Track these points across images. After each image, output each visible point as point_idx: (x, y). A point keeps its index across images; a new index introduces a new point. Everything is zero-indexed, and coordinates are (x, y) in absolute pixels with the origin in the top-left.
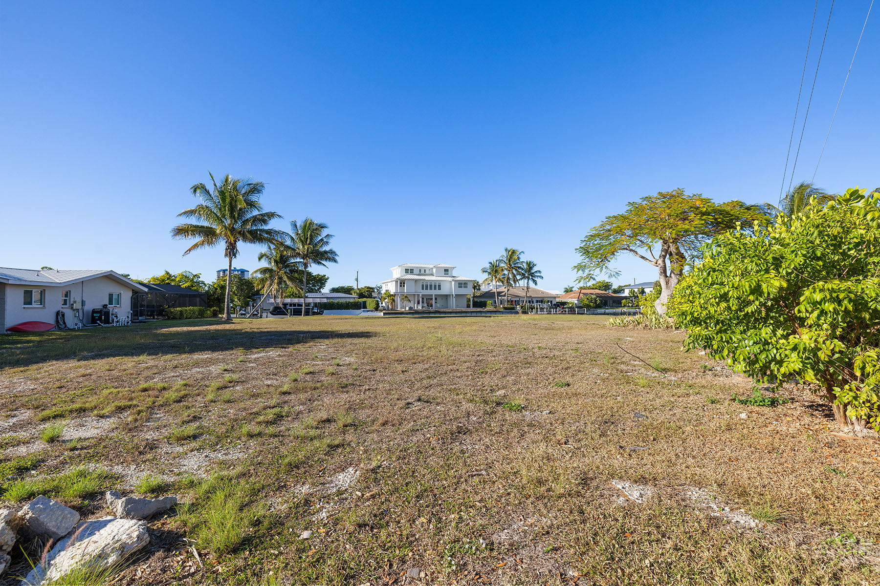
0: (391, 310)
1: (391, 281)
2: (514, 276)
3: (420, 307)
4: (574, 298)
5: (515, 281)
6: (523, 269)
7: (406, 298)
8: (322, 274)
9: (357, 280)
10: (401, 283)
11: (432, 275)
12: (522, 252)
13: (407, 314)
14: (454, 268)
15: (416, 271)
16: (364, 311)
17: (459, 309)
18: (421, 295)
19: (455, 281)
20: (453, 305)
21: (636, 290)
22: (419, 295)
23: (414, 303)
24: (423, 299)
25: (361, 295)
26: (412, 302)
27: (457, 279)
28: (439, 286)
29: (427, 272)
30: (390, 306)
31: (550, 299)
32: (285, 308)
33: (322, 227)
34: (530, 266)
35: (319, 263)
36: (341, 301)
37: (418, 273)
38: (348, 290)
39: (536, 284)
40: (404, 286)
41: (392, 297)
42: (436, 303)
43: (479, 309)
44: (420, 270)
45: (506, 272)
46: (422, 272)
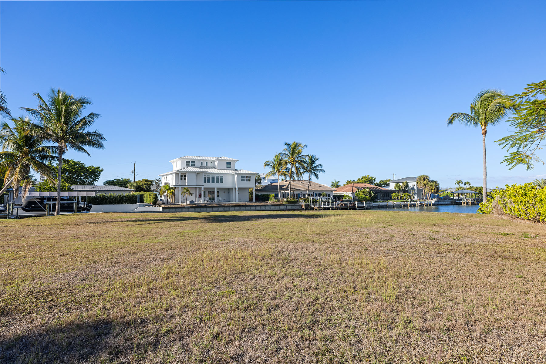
0: (171, 204)
1: (171, 174)
2: (298, 169)
3: (202, 201)
4: (349, 191)
5: (298, 175)
6: (305, 163)
7: (187, 191)
8: (96, 166)
9: (134, 172)
10: (181, 176)
11: (214, 168)
12: (305, 146)
13: (188, 208)
14: (236, 161)
15: (197, 164)
16: (140, 206)
17: (242, 203)
18: (203, 189)
19: (238, 174)
20: (236, 199)
21: (401, 184)
22: (200, 188)
23: (196, 197)
24: (204, 192)
25: (139, 188)
26: (194, 195)
27: (239, 172)
28: (222, 179)
29: (209, 165)
30: (169, 200)
31: (328, 193)
32: (42, 203)
33: (83, 102)
34: (312, 160)
35: (80, 149)
36: (113, 194)
37: (200, 165)
38: (123, 183)
39: (317, 178)
40: (185, 179)
41: (172, 190)
42: (218, 196)
43: (263, 203)
44: (202, 163)
45: (289, 166)
46: (204, 165)
